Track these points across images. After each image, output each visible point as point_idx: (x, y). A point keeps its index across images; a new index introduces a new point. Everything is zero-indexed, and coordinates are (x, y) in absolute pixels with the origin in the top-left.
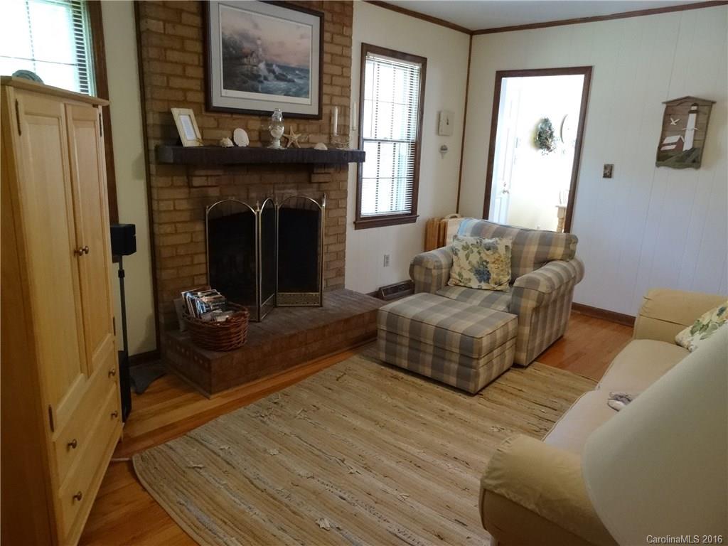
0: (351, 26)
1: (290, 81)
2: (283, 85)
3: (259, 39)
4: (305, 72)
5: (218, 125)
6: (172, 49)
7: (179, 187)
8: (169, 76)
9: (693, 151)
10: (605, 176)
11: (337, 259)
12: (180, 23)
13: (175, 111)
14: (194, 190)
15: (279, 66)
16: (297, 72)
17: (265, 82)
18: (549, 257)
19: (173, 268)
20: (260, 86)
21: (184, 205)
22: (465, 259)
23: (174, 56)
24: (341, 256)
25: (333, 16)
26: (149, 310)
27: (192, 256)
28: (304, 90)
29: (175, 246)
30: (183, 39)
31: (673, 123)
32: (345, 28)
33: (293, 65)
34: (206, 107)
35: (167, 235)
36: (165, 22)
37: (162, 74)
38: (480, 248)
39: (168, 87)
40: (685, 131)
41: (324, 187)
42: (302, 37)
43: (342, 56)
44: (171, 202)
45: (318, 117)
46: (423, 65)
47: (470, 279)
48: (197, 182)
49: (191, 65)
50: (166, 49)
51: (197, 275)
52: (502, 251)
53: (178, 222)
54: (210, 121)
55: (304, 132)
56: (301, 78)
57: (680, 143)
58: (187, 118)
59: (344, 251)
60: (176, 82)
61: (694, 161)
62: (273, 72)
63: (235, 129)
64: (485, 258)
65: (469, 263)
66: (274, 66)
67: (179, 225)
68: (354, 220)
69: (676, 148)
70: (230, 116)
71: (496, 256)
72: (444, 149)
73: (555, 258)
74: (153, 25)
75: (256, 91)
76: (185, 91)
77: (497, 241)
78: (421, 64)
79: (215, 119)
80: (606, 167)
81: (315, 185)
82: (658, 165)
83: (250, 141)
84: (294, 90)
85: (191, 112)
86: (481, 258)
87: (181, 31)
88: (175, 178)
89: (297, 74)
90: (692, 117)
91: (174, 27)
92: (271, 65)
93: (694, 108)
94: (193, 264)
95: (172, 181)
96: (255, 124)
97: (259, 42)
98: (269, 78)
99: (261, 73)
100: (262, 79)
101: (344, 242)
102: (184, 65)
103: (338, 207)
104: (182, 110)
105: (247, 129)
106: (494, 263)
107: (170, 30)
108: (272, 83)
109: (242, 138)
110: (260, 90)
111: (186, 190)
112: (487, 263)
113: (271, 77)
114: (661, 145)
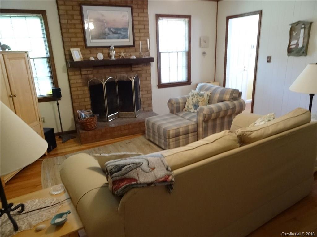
0: (147, 8)
1: (119, 34)
2: (116, 35)
3: (104, 20)
4: (126, 29)
5: (91, 52)
6: (71, 28)
7: (78, 75)
8: (70, 38)
9: (303, 48)
10: (268, 62)
11: (148, 100)
12: (73, 19)
13: (72, 50)
14: (82, 76)
15: (114, 29)
16: (122, 30)
17: (109, 35)
18: (223, 99)
19: (77, 102)
20: (106, 37)
21: (80, 81)
22: (191, 100)
23: (72, 31)
24: (150, 99)
25: (138, 6)
26: (71, 116)
27: (84, 98)
28: (126, 36)
29: (78, 95)
30: (75, 24)
31: (294, 34)
32: (144, 10)
33: (121, 27)
34: (85, 47)
35: (74, 91)
36: (67, 20)
37: (68, 37)
38: (198, 96)
39: (70, 41)
40: (299, 38)
41: (139, 72)
42: (123, 16)
43: (144, 21)
44: (75, 80)
45: (134, 46)
46: (189, 19)
47: (191, 109)
48: (83, 73)
49: (79, 33)
50: (69, 29)
51: (87, 105)
52: (205, 96)
53: (79, 87)
54: (87, 52)
55: (128, 52)
56: (124, 32)
57: (297, 44)
58: (77, 51)
59: (151, 97)
60: (73, 40)
61: (303, 53)
62: (112, 31)
63: (97, 53)
64: (199, 100)
65: (193, 101)
66: (112, 29)
67: (78, 88)
68: (157, 85)
69: (296, 47)
70: (95, 49)
71: (203, 99)
72: (204, 53)
73: (226, 99)
74: (63, 21)
75: (105, 39)
76: (77, 42)
77: (204, 93)
78: (188, 19)
79: (90, 51)
80: (268, 58)
81: (135, 72)
82: (289, 56)
83: (104, 57)
84: (121, 37)
85: (79, 49)
86: (197, 100)
87: (73, 22)
88: (76, 72)
89: (122, 31)
90: (302, 31)
91: (71, 21)
92: (111, 29)
93: (303, 26)
94: (85, 101)
95: (75, 73)
96: (106, 51)
97: (105, 21)
98: (110, 34)
99: (106, 32)
100: (107, 34)
101: (151, 93)
102: (76, 34)
103: (147, 80)
104: (75, 49)
105: (103, 53)
106: (202, 102)
107: (69, 22)
108: (112, 35)
109: (101, 56)
110: (106, 38)
111: (81, 76)
112: (199, 102)
113: (111, 33)
114: (289, 46)
